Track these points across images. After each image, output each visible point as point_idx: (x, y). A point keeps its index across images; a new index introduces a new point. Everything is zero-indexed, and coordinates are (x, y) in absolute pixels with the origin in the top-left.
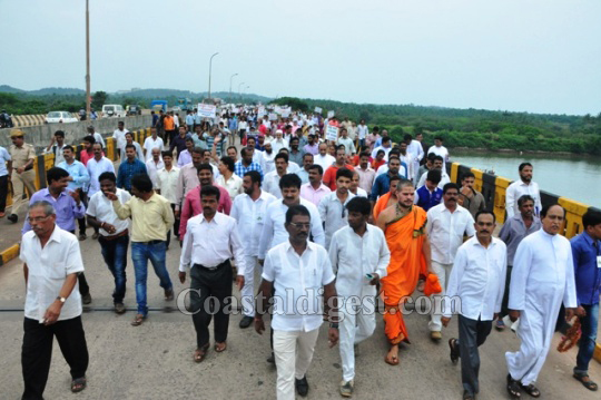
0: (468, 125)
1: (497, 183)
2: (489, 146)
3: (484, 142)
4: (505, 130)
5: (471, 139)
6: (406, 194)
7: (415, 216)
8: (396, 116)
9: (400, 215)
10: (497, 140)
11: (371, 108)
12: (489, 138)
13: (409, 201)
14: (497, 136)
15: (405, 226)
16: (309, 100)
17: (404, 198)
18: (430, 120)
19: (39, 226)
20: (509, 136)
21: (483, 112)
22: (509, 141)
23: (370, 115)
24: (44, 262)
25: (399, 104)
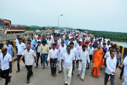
0: (115, 35)
1: (117, 46)
2: (118, 39)
3: (117, 39)
4: (123, 36)
5: (115, 38)
6: (99, 46)
7: (101, 50)
8: (101, 33)
9: (98, 50)
10: (120, 38)
11: (96, 31)
12: (119, 38)
13: (100, 47)
14: (120, 37)
15: (99, 52)
16: (83, 29)
17: (99, 47)
18: (108, 34)
19: (28, 48)
20: (123, 38)
21: (120, 33)
22: (123, 39)
23: (95, 33)
24: (28, 55)
25: (102, 31)
